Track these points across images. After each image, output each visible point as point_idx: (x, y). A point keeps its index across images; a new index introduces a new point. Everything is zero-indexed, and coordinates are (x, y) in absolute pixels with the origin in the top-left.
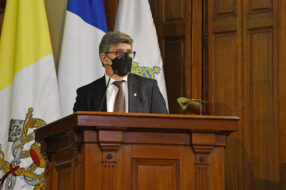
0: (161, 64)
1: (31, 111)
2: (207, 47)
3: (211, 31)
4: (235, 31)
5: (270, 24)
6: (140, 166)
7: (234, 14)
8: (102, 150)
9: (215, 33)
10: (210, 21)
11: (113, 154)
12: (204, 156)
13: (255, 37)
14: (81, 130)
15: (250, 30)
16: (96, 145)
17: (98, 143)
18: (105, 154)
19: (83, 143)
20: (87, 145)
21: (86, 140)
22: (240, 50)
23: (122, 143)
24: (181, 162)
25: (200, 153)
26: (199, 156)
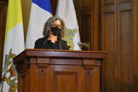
0: (78, 28)
1: (11, 50)
2: (101, 20)
3: (103, 12)
4: (114, 12)
5: (130, 8)
6: (58, 76)
7: (113, 4)
8: (39, 68)
9: (105, 13)
10: (102, 7)
11: (45, 69)
12: (90, 70)
13: (123, 14)
14: (29, 58)
15: (120, 11)
16: (36, 65)
17: (37, 64)
18: (41, 69)
19: (30, 64)
20: (31, 65)
21: (31, 63)
22: (116, 21)
23: (49, 64)
24: (78, 74)
25: (87, 69)
26: (87, 71)
